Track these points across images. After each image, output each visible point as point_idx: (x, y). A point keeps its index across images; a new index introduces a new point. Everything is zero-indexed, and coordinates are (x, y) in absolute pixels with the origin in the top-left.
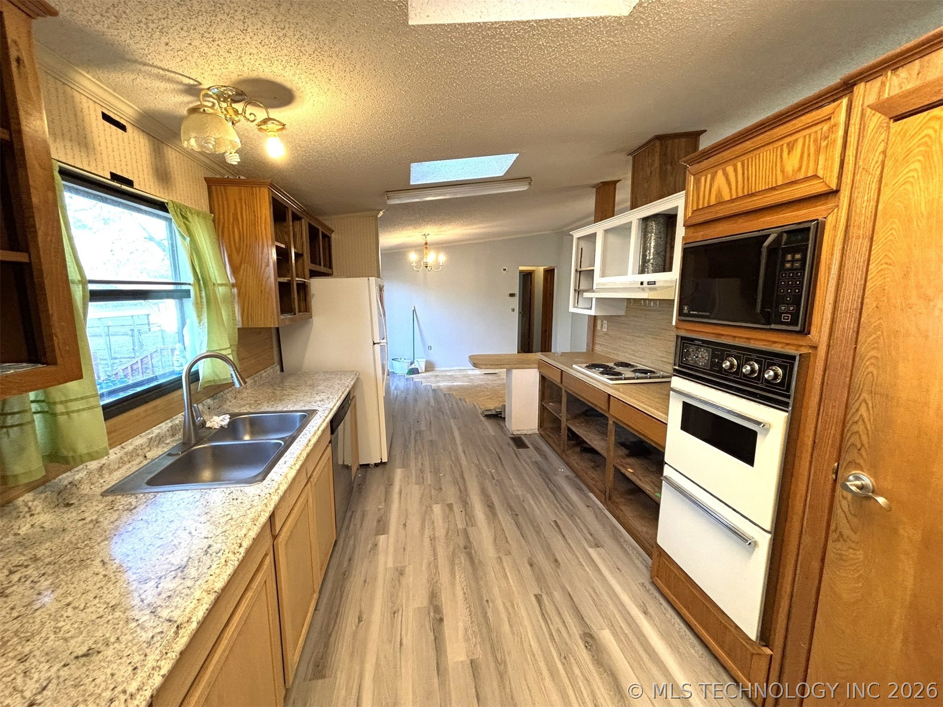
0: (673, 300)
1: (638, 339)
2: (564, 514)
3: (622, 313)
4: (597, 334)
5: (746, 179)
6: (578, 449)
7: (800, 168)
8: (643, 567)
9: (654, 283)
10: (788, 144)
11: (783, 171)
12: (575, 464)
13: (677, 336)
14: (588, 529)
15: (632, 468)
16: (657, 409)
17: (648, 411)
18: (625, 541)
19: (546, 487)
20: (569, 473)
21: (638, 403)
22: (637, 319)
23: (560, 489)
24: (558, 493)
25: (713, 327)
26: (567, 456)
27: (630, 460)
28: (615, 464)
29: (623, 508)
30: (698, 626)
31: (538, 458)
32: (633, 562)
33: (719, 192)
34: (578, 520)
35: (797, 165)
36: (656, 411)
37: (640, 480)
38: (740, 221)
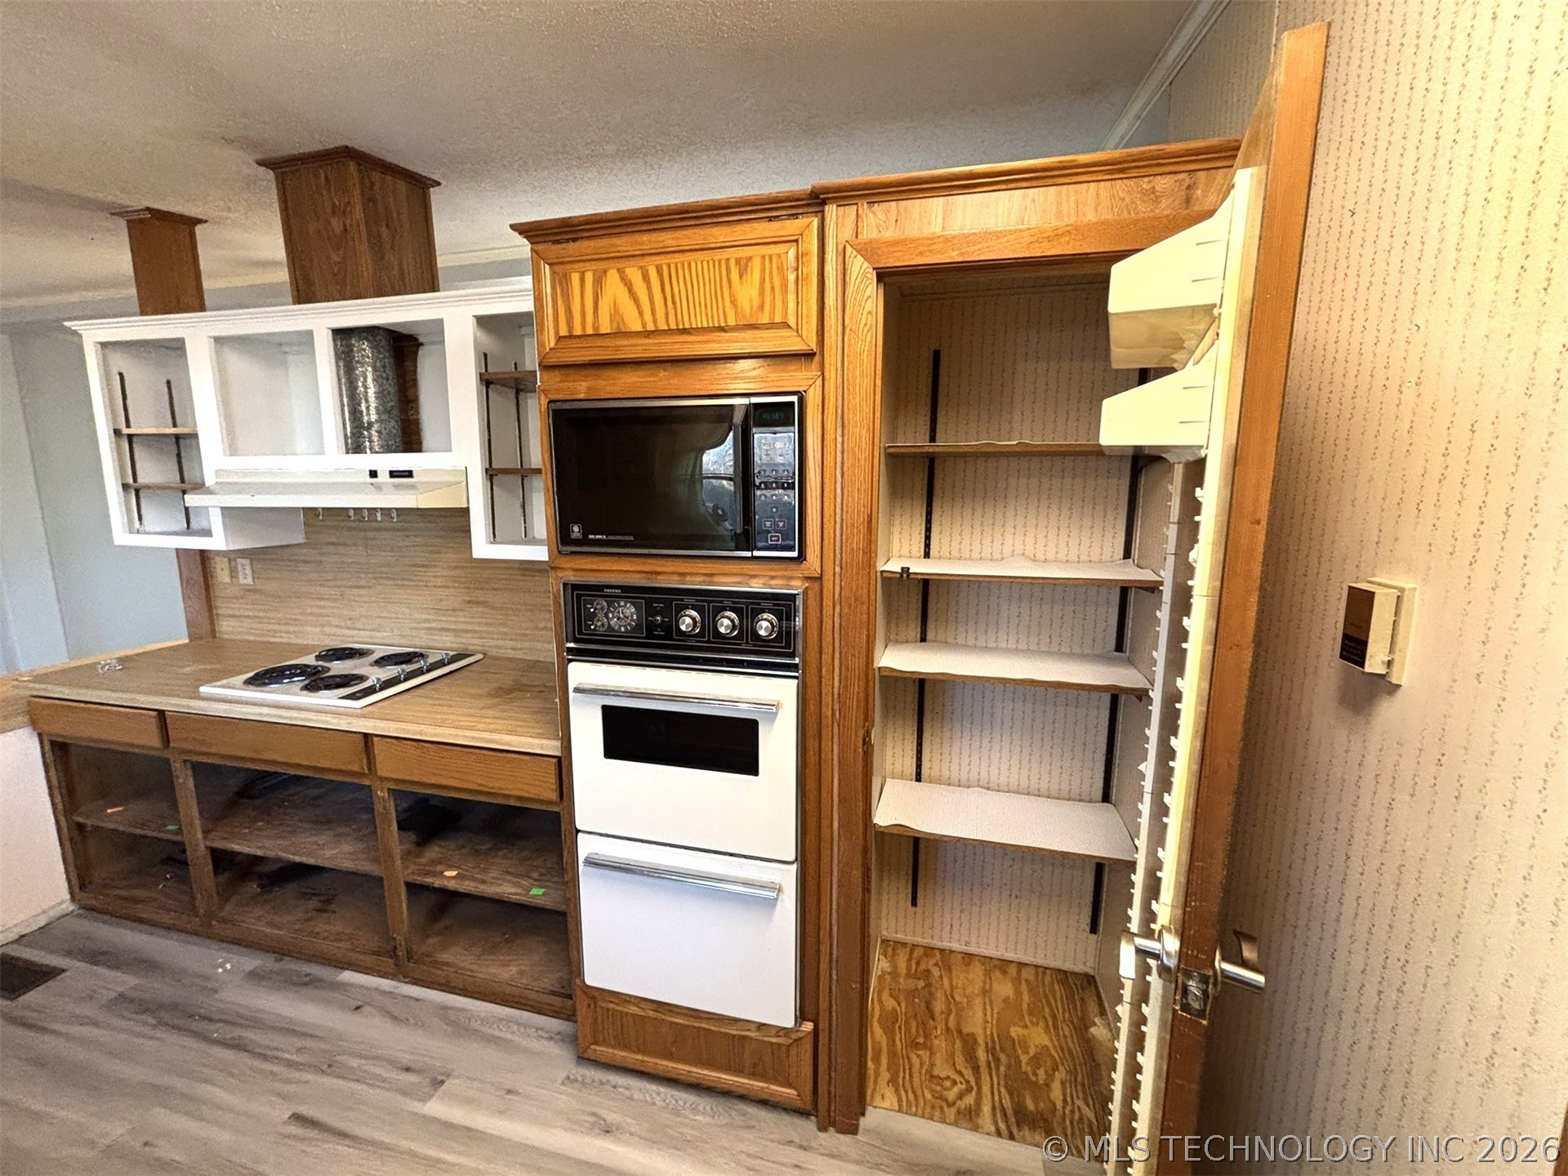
0: (465, 512)
1: (355, 591)
2: (309, 1077)
3: (299, 538)
4: (218, 592)
5: (670, 301)
6: (253, 887)
7: (762, 307)
8: (545, 1043)
9: (409, 474)
10: (738, 261)
11: (734, 302)
12: (268, 930)
13: (565, 585)
14: (393, 1063)
15: (451, 867)
16: (511, 732)
17: (493, 741)
18: (484, 1021)
19: (203, 1046)
20: (251, 962)
21: (460, 732)
22: (341, 549)
23: (255, 1022)
24: (249, 1034)
25: (642, 560)
26: (225, 921)
27: (433, 852)
28: (410, 879)
29: (444, 956)
30: (694, 1069)
31: (124, 981)
32: (526, 1050)
33: (616, 312)
34: (355, 1063)
35: (756, 302)
36: (513, 738)
37: (483, 882)
38: (662, 374)
